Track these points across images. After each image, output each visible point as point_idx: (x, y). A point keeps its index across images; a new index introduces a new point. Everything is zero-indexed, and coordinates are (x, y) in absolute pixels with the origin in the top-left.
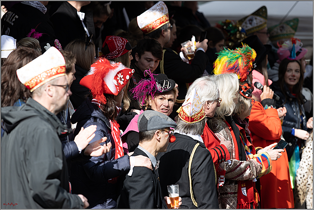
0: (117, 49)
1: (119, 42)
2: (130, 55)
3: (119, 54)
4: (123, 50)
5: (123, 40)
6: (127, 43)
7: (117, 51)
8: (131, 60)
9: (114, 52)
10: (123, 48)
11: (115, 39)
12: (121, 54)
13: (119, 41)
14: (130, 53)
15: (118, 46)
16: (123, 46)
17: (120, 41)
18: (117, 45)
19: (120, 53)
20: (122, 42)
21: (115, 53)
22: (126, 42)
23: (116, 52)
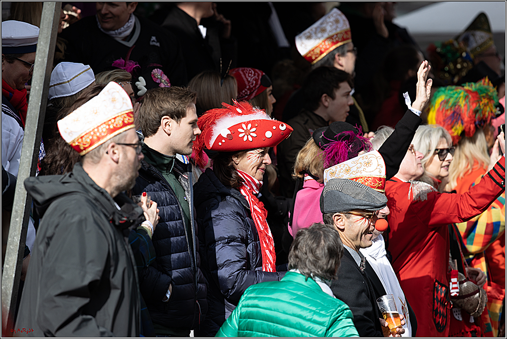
0: (248, 87)
1: (250, 75)
2: (270, 94)
3: (251, 94)
4: (257, 86)
5: (255, 72)
6: (263, 76)
7: (248, 89)
8: (274, 104)
9: (244, 91)
10: (256, 84)
11: (243, 71)
12: (254, 94)
13: (249, 73)
14: (270, 92)
15: (249, 82)
16: (256, 80)
17: (251, 73)
18: (247, 79)
19: (253, 92)
20: (254, 75)
21: (244, 93)
22: (260, 74)
23: (246, 91)
